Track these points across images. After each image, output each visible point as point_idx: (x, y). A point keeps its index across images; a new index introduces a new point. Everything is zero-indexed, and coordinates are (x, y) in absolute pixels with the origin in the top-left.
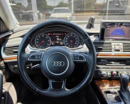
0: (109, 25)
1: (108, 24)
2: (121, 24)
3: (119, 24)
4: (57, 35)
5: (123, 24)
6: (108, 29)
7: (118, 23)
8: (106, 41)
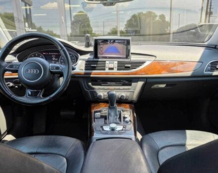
0: (102, 42)
1: (100, 41)
2: (114, 41)
3: (112, 41)
4: (54, 55)
5: (116, 41)
6: (101, 46)
7: (110, 40)
8: (100, 60)
